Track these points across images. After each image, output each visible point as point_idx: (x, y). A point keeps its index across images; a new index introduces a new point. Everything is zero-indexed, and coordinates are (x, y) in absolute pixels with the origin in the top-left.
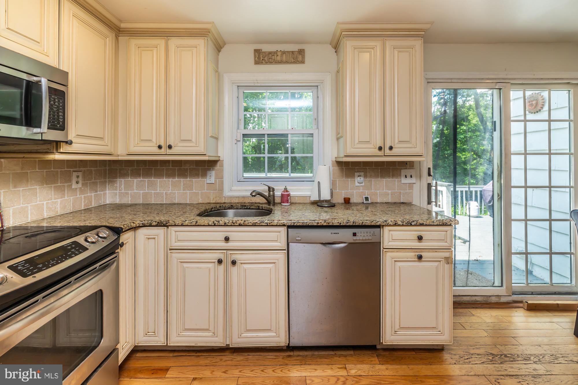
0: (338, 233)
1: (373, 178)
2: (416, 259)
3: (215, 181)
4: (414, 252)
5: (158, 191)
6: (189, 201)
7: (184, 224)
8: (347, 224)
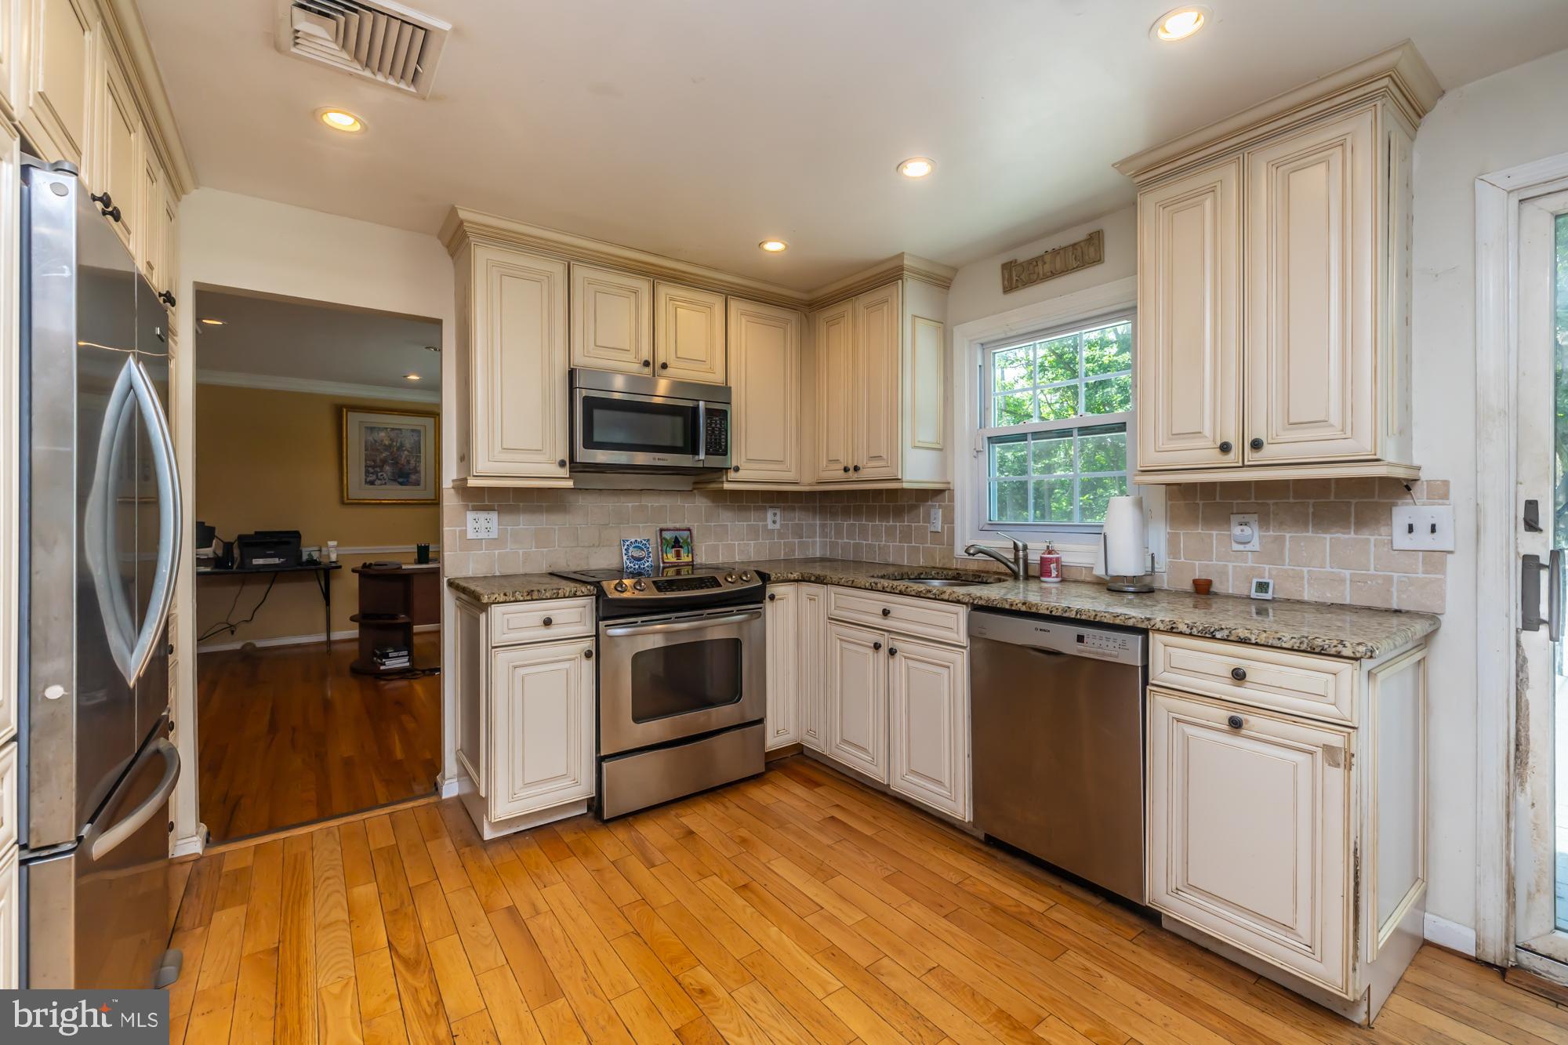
0: (1049, 631)
1: (1289, 532)
2: (1226, 727)
3: (943, 527)
4: (1228, 709)
5: (870, 542)
6: (908, 562)
7: (840, 583)
8: (1064, 615)
